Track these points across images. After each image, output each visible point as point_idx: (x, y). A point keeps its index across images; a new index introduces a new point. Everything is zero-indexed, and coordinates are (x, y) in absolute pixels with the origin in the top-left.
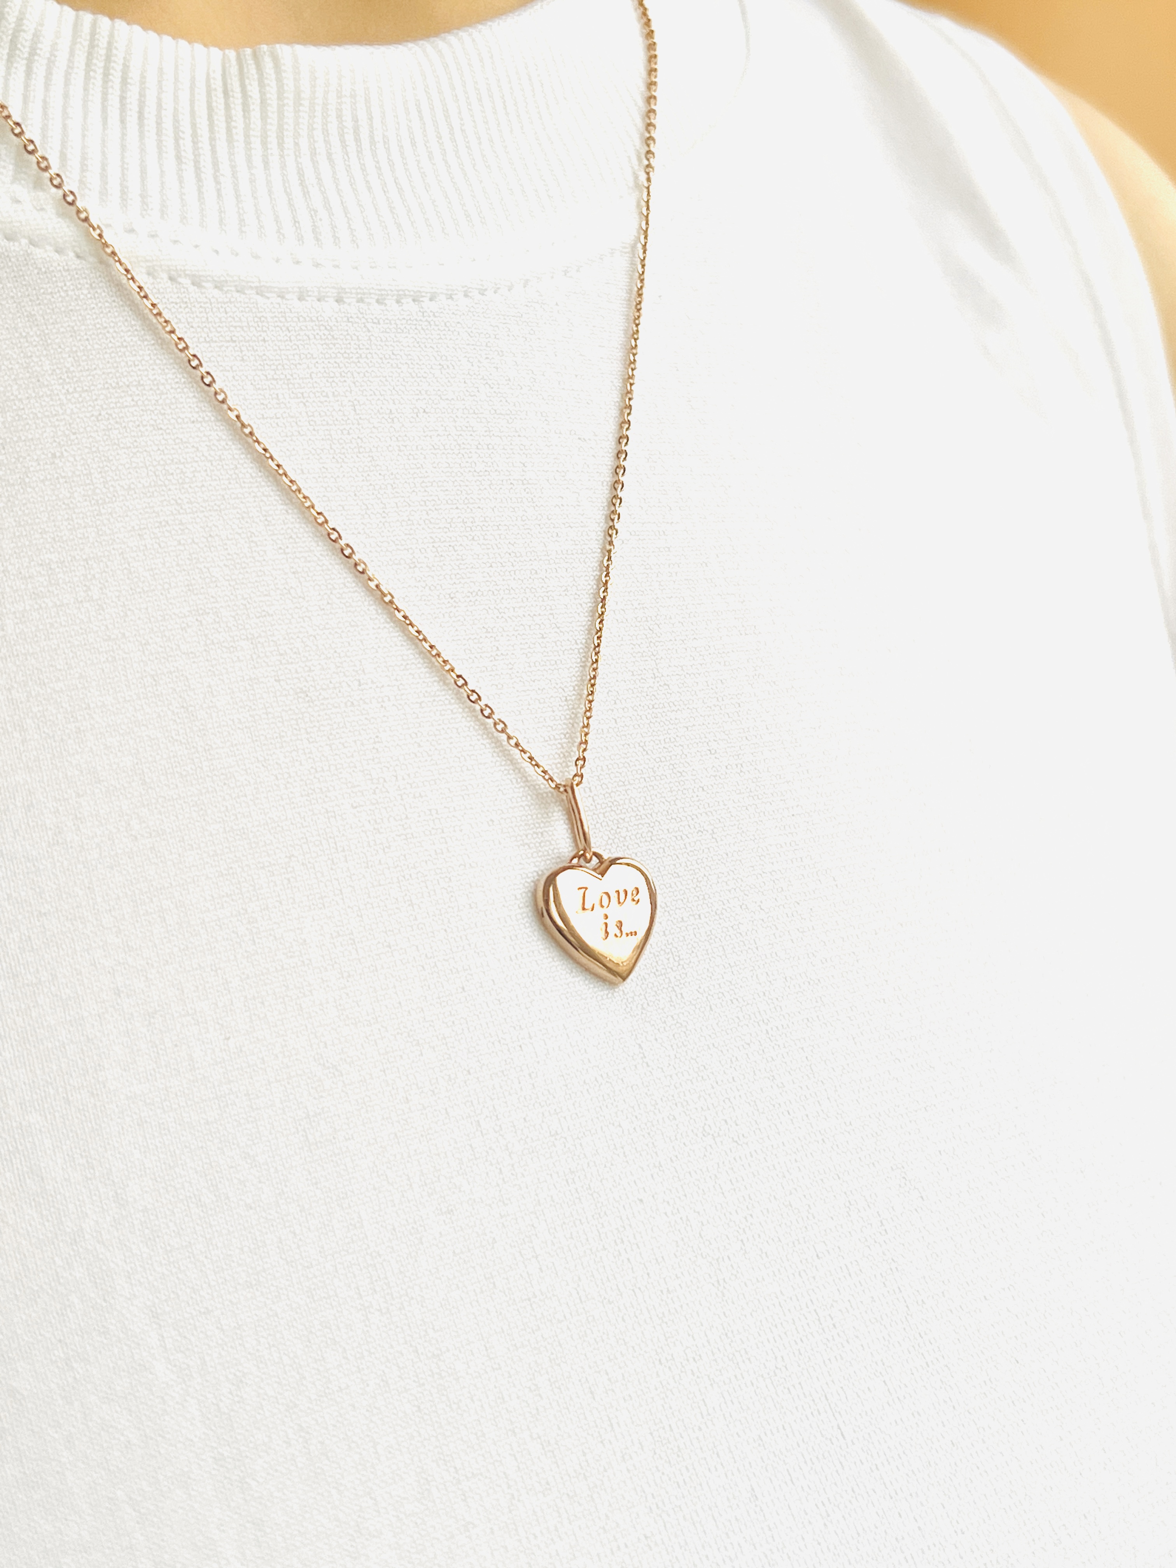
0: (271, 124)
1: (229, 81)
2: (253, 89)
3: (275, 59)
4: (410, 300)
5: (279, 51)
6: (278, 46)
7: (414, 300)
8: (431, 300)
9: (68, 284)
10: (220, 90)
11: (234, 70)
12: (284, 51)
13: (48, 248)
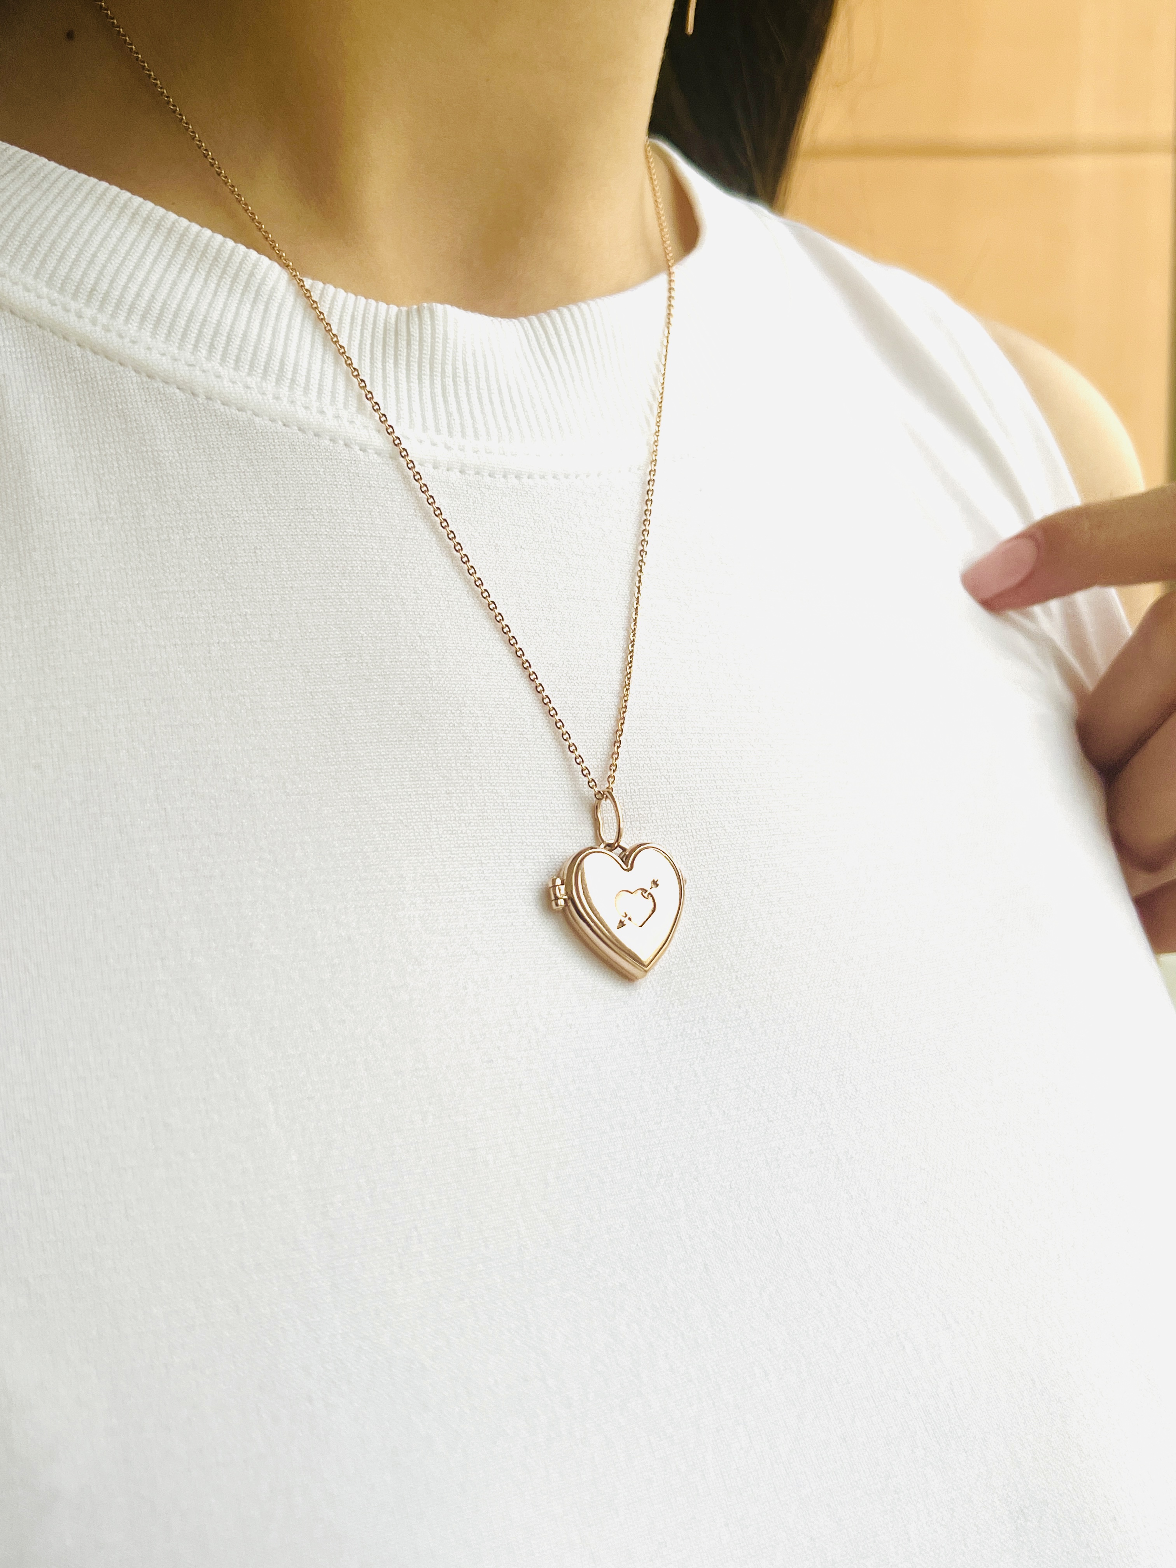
0: (425, 354)
1: (399, 325)
2: (415, 331)
3: (432, 313)
4: (513, 476)
5: (434, 307)
6: (434, 304)
7: (516, 477)
8: (528, 478)
9: (276, 441)
10: (393, 330)
11: (403, 318)
12: (439, 308)
13: (266, 418)
